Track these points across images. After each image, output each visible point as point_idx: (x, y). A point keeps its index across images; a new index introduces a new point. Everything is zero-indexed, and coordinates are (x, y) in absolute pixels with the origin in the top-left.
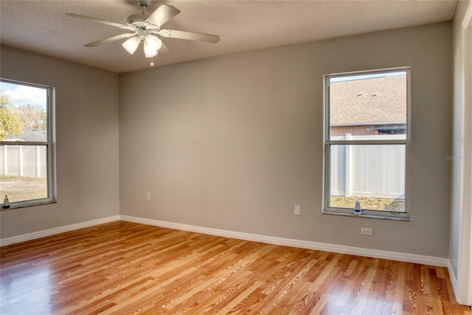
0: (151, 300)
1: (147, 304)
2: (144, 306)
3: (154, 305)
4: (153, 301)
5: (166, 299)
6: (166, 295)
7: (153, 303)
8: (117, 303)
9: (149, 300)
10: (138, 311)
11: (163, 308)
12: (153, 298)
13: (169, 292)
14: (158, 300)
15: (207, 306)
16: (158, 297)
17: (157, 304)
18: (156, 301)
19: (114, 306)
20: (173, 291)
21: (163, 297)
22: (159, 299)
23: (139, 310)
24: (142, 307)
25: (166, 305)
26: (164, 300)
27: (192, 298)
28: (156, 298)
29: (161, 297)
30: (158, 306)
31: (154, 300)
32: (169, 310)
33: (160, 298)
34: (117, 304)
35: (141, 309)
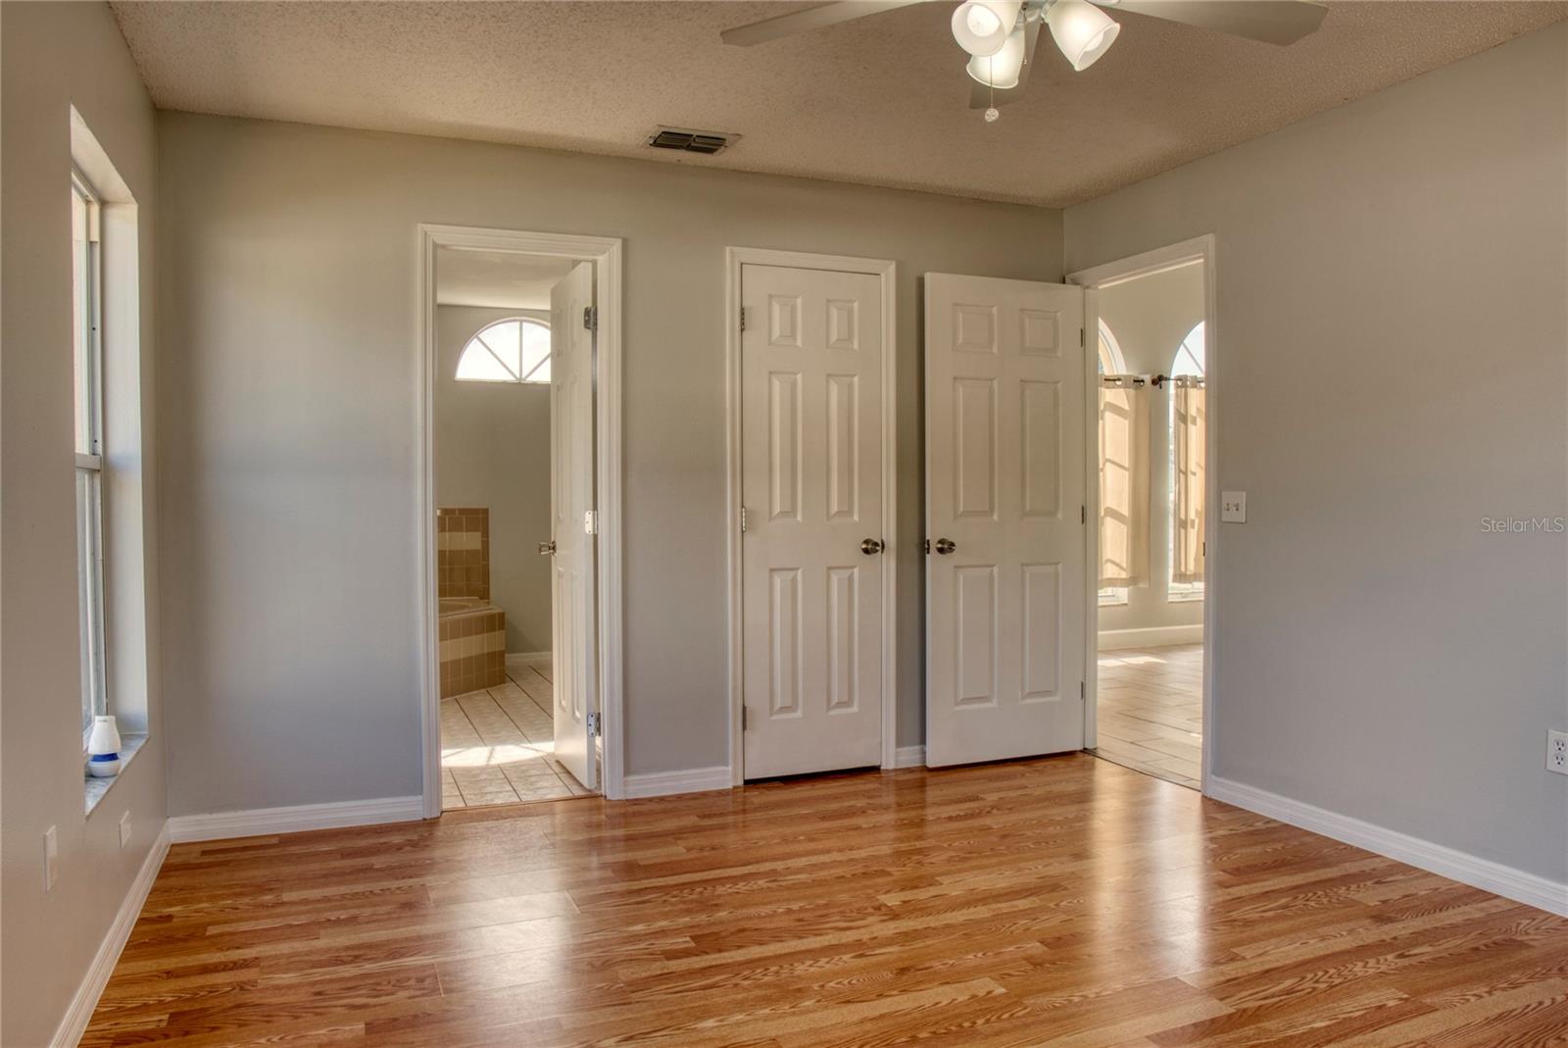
0: (1030, 1020)
1: (1045, 1010)
2: (1059, 1008)
3: (1026, 1002)
4: (1024, 1016)
5: (976, 1011)
6: (967, 1024)
7: (1025, 1008)
8: (1146, 1040)
9: (1033, 1023)
10: (1082, 996)
11: (1005, 987)
12: (1015, 1028)
13: (949, 1032)
14: (1006, 1016)
15: (881, 958)
16: (997, 1026)
17: (1014, 1003)
18: (1014, 1014)
19: (1158, 1035)
20: (934, 1033)
21: (980, 1022)
22: (999, 1017)
23: (1076, 999)
24: (1065, 1006)
25: (989, 993)
26: (985, 1009)
27: (895, 992)
28: (1006, 1025)
29: (988, 1021)
30: (1016, 995)
31: (1018, 1017)
32: (990, 977)
33: (993, 1019)
34: (1148, 1037)
35: (1070, 1001)
